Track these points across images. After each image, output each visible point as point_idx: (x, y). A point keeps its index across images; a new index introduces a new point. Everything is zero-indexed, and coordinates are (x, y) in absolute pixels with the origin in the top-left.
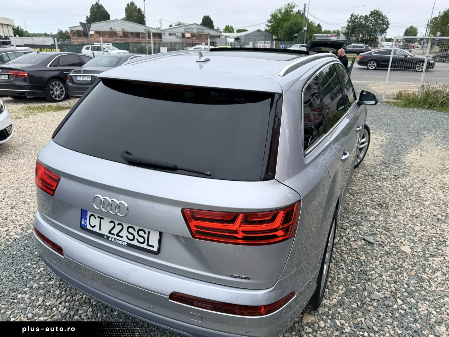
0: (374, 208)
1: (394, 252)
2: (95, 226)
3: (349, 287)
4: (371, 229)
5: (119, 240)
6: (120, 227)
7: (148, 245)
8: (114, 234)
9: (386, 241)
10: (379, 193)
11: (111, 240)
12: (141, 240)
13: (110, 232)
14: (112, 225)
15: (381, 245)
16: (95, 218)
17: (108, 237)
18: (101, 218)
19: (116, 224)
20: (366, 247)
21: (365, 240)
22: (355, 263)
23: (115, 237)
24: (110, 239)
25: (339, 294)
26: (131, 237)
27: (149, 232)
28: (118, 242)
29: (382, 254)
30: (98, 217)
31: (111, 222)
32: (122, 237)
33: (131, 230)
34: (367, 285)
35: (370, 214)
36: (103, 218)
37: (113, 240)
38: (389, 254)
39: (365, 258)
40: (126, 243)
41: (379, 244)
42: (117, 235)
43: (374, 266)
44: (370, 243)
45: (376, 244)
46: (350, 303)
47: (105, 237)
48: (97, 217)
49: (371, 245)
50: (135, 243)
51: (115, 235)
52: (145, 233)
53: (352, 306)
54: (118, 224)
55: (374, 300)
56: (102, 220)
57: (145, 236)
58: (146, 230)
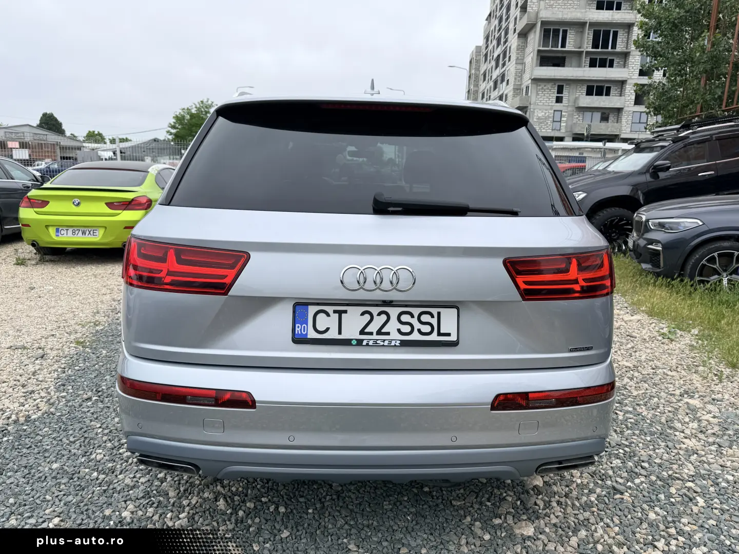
2: (328, 329)
5: (384, 341)
6: (384, 317)
7: (439, 334)
8: (371, 334)
11: (367, 345)
12: (427, 329)
13: (362, 332)
14: (367, 317)
16: (328, 315)
17: (360, 342)
18: (340, 313)
19: (375, 314)
23: (375, 337)
24: (365, 343)
26: (406, 329)
27: (439, 314)
28: (382, 343)
30: (335, 312)
31: (363, 314)
32: (388, 334)
33: (405, 318)
36: (345, 312)
37: (371, 343)
40: (398, 342)
42: (379, 332)
47: (354, 342)
48: (331, 313)
50: (415, 336)
51: (375, 333)
52: (432, 316)
54: (379, 314)
56: (343, 315)
57: (434, 322)
58: (434, 311)
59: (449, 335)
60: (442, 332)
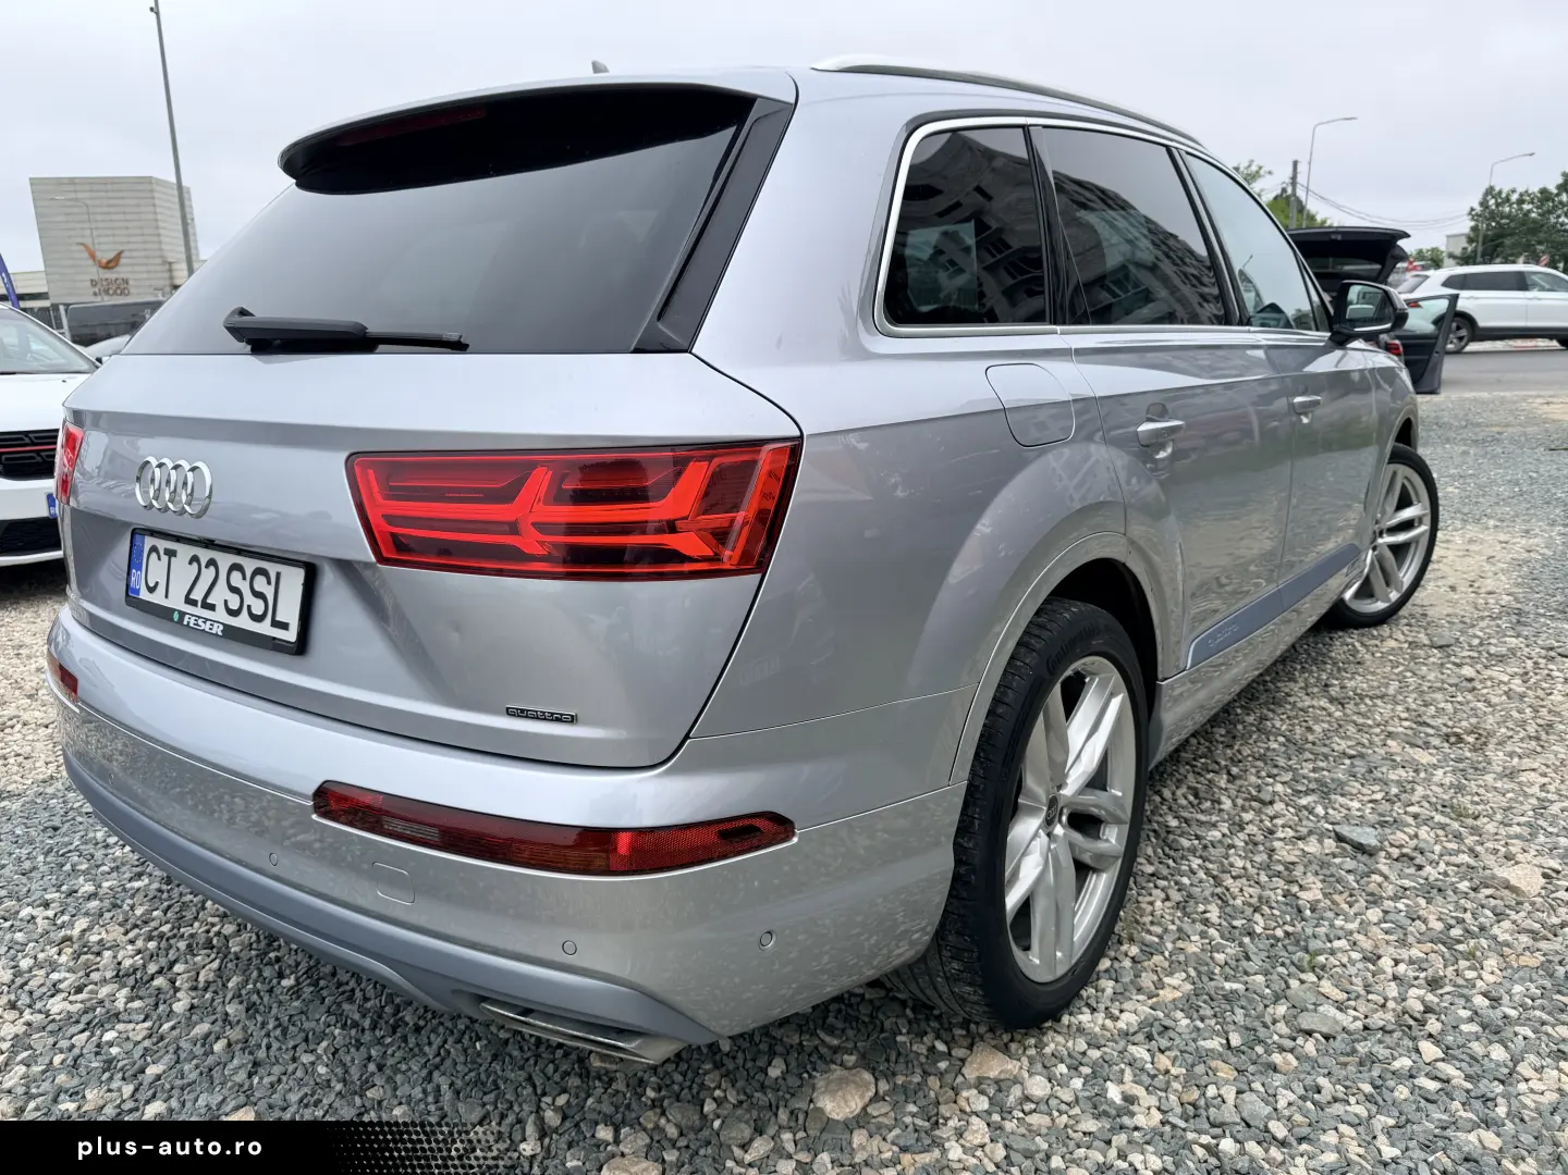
0: (1420, 743)
1: (1464, 886)
2: (156, 586)
3: (1213, 983)
4: (1386, 806)
5: (206, 621)
6: (212, 574)
7: (274, 622)
8: (195, 603)
9: (1437, 848)
10: (1460, 699)
11: (188, 625)
12: (259, 607)
13: (187, 598)
14: (194, 570)
15: (1412, 859)
16: (160, 558)
18: (171, 554)
19: (204, 566)
20: (1337, 861)
21: (1340, 838)
22: (1271, 908)
23: (198, 610)
24: (186, 620)
25: (1154, 1000)
26: (235, 602)
27: (278, 575)
28: (203, 627)
29: (1406, 889)
30: (166, 552)
31: (192, 561)
32: (213, 607)
33: (235, 578)
34: (1294, 983)
35: (1394, 761)
36: (174, 554)
37: (193, 622)
38: (1440, 890)
39: (1320, 897)
40: (221, 627)
41: (1403, 855)
42: (204, 603)
43: (1353, 926)
44: (1360, 848)
45: (1389, 856)
46: (1194, 1035)
47: (176, 616)
48: (162, 554)
49: (1364, 858)
50: (243, 622)
51: (199, 603)
52: (270, 583)
53: (1201, 1043)
54: (209, 565)
55: (1309, 1033)
56: (173, 559)
57: (269, 592)
58: (272, 568)
59: (284, 626)
60: (278, 619)
